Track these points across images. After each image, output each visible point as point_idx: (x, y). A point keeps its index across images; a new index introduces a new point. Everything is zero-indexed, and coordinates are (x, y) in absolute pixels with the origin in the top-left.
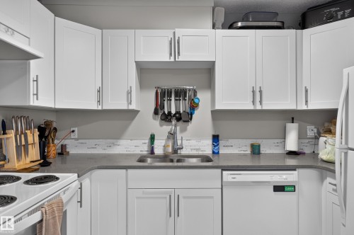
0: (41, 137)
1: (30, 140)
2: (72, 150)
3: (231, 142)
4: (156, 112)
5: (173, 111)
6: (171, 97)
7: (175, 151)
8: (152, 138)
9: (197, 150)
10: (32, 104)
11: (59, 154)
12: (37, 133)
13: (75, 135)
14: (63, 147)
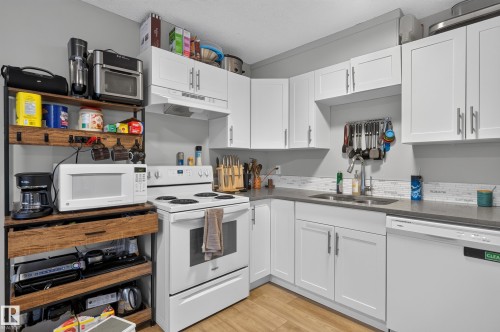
0: (245, 170)
1: (236, 172)
2: (278, 184)
3: (442, 186)
4: (344, 151)
5: (364, 148)
6: (360, 132)
7: (363, 192)
8: (340, 177)
9: (392, 193)
10: (229, 146)
11: (266, 187)
12: (242, 168)
13: (278, 172)
14: (270, 181)
